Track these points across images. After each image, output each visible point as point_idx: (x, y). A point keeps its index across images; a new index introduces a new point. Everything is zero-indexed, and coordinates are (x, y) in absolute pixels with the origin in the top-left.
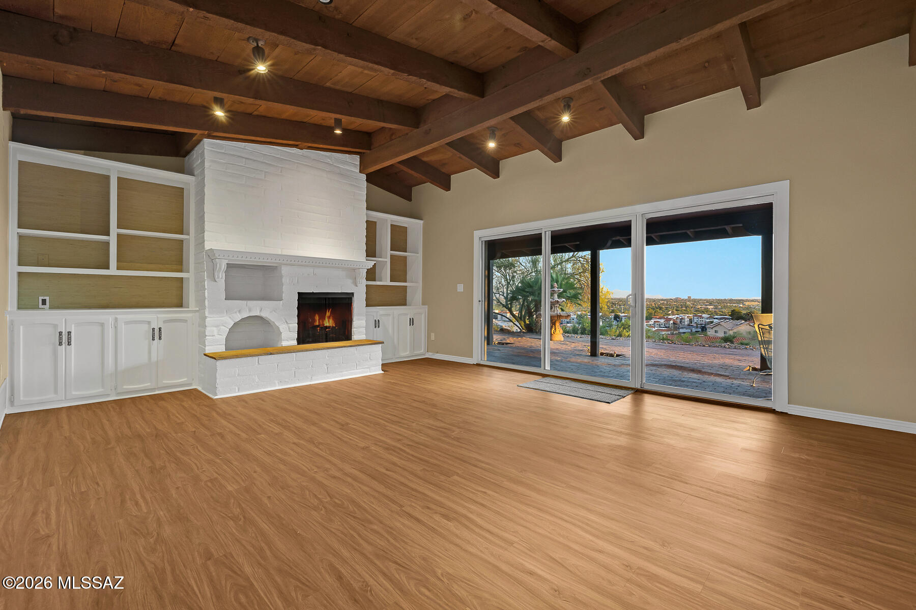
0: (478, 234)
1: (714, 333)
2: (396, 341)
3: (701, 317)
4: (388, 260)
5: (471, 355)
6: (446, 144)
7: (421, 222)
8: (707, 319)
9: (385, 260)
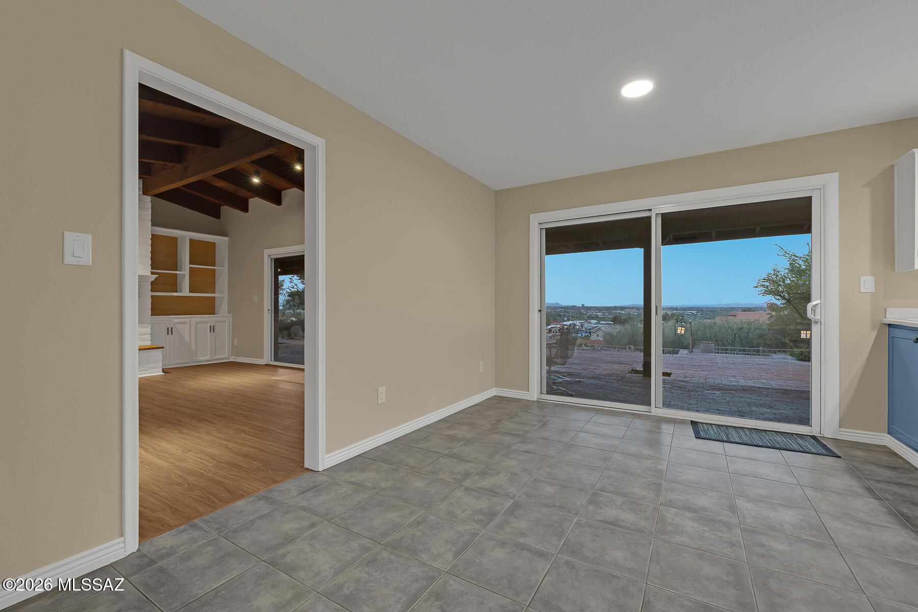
0: (267, 252)
1: (596, 337)
2: (193, 347)
3: (590, 322)
4: (187, 273)
5: (262, 357)
6: (213, 175)
7: (227, 239)
8: (595, 324)
9: (184, 273)
